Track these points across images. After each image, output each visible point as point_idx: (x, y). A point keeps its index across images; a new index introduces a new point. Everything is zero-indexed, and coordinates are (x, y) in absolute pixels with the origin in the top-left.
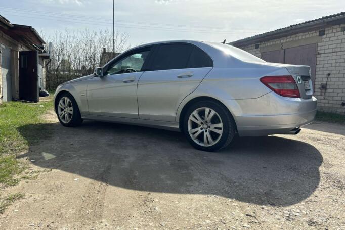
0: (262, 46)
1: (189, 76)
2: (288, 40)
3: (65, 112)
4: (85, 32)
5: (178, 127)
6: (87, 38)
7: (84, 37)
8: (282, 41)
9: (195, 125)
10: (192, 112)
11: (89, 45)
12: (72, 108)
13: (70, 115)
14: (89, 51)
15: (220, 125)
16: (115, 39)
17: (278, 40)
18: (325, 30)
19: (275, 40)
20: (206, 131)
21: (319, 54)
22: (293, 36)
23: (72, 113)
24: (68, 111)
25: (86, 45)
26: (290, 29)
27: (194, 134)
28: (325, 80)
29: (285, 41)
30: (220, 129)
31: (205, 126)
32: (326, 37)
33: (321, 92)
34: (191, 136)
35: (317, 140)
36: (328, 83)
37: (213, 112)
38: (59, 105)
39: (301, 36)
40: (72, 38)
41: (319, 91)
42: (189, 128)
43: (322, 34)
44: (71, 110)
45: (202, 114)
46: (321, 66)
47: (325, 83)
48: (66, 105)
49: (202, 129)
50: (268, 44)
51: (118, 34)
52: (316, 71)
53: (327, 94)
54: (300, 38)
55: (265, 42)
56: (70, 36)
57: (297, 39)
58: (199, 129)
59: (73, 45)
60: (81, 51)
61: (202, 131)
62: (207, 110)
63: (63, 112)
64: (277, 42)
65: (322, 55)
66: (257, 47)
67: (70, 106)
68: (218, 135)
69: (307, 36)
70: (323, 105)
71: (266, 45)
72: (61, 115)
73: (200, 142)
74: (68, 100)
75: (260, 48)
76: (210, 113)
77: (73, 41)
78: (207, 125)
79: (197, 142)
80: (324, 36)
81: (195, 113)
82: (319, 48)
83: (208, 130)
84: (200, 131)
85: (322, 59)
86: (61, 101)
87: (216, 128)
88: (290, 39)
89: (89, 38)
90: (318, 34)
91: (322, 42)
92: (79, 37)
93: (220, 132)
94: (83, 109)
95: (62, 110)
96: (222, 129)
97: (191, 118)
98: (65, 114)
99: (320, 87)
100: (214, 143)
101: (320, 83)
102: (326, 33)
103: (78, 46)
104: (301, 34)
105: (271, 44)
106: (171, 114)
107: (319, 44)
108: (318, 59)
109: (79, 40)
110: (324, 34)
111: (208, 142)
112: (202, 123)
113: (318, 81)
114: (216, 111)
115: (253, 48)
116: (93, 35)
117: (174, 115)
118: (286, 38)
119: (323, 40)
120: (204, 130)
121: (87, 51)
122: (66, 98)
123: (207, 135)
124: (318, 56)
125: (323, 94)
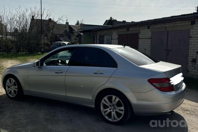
0: (152, 27)
1: (102, 73)
2: (170, 25)
3: (11, 89)
4: (19, 8)
5: (94, 107)
6: (20, 12)
7: (18, 12)
8: (166, 26)
9: (105, 107)
10: (103, 98)
11: (21, 19)
12: (16, 87)
13: (15, 91)
14: (22, 23)
15: (122, 108)
16: (42, 14)
17: (163, 24)
18: (195, 21)
19: (161, 24)
20: (113, 111)
21: (191, 37)
22: (173, 23)
23: (16, 90)
24: (14, 88)
25: (20, 18)
26: (171, 18)
27: (105, 112)
28: (195, 56)
29: (168, 25)
30: (122, 110)
31: (113, 107)
32: (196, 26)
33: (192, 64)
34: (103, 113)
35: (186, 111)
36: (197, 58)
37: (118, 99)
38: (7, 83)
39: (179, 23)
40: (8, 13)
41: (191, 63)
42: (102, 108)
43: (193, 23)
44: (16, 88)
45: (110, 99)
46: (192, 46)
47: (195, 58)
48: (12, 84)
49: (110, 109)
50: (157, 26)
51: (44, 10)
52: (189, 49)
53: (196, 66)
54: (178, 25)
55: (155, 25)
56: (7, 12)
57: (176, 25)
58: (108, 109)
59: (9, 18)
60: (15, 23)
61: (110, 111)
62: (114, 97)
63: (10, 89)
64: (163, 25)
65: (193, 38)
66: (149, 28)
67: (15, 85)
68: (121, 115)
69: (183, 24)
70: (193, 73)
71: (155, 27)
72: (8, 91)
73: (109, 118)
74: (14, 81)
75: (151, 28)
76: (116, 99)
77: (9, 15)
78: (114, 107)
79: (107, 117)
80: (195, 25)
81: (106, 98)
82: (191, 33)
83: (114, 110)
84: (109, 111)
85: (193, 41)
86: (8, 81)
87: (120, 110)
88: (171, 24)
89: (21, 13)
90: (190, 23)
91: (193, 29)
92: (14, 12)
93: (123, 113)
94: (25, 88)
95: (9, 87)
96: (124, 111)
97: (103, 101)
98: (11, 90)
99: (191, 60)
100: (119, 119)
101: (192, 58)
102: (196, 23)
103: (13, 19)
104: (179, 22)
105: (159, 26)
106: (89, 98)
107: (191, 30)
108: (190, 41)
109: (14, 14)
110: (194, 24)
111: (115, 119)
112: (110, 106)
113: (190, 57)
114: (120, 99)
115: (146, 28)
116: (25, 11)
117: (91, 98)
118: (168, 24)
119: (194, 27)
120: (111, 110)
121: (21, 23)
122: (12, 79)
123: (113, 113)
124: (190, 39)
125: (194, 66)
